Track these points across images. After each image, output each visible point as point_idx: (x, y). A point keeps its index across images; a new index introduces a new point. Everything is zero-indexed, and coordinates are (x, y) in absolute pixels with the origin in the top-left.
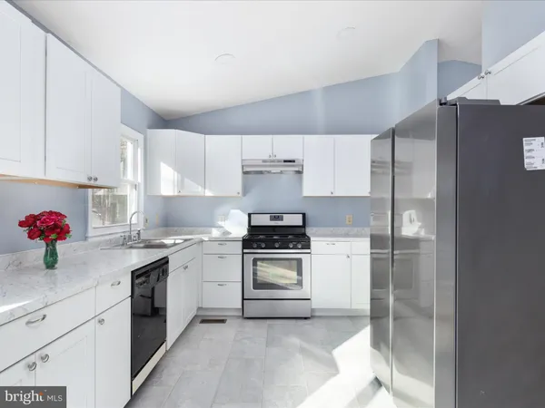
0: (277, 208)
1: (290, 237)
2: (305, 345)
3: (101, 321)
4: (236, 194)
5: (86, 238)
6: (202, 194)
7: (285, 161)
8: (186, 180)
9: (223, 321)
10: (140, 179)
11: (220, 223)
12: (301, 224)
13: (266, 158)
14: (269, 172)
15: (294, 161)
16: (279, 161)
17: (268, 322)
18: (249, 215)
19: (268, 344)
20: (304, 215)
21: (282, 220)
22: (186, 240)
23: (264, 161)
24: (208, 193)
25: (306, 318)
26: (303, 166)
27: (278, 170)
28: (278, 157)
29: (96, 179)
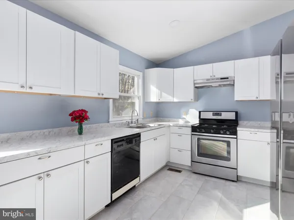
0: (217, 108)
1: (225, 126)
2: (224, 199)
3: (87, 162)
4: (190, 100)
5: (108, 122)
6: (172, 101)
7: (221, 79)
8: (163, 93)
9: (180, 171)
10: (141, 94)
11: (184, 116)
12: (234, 119)
13: (209, 78)
14: (211, 86)
15: (228, 78)
16: (217, 79)
17: (207, 178)
18: (200, 112)
19: (199, 192)
20: (237, 113)
21: (221, 115)
22: (159, 125)
23: (208, 80)
24: (176, 100)
25: (233, 181)
26: (234, 80)
27: (217, 84)
28: (216, 77)
29: (103, 94)
